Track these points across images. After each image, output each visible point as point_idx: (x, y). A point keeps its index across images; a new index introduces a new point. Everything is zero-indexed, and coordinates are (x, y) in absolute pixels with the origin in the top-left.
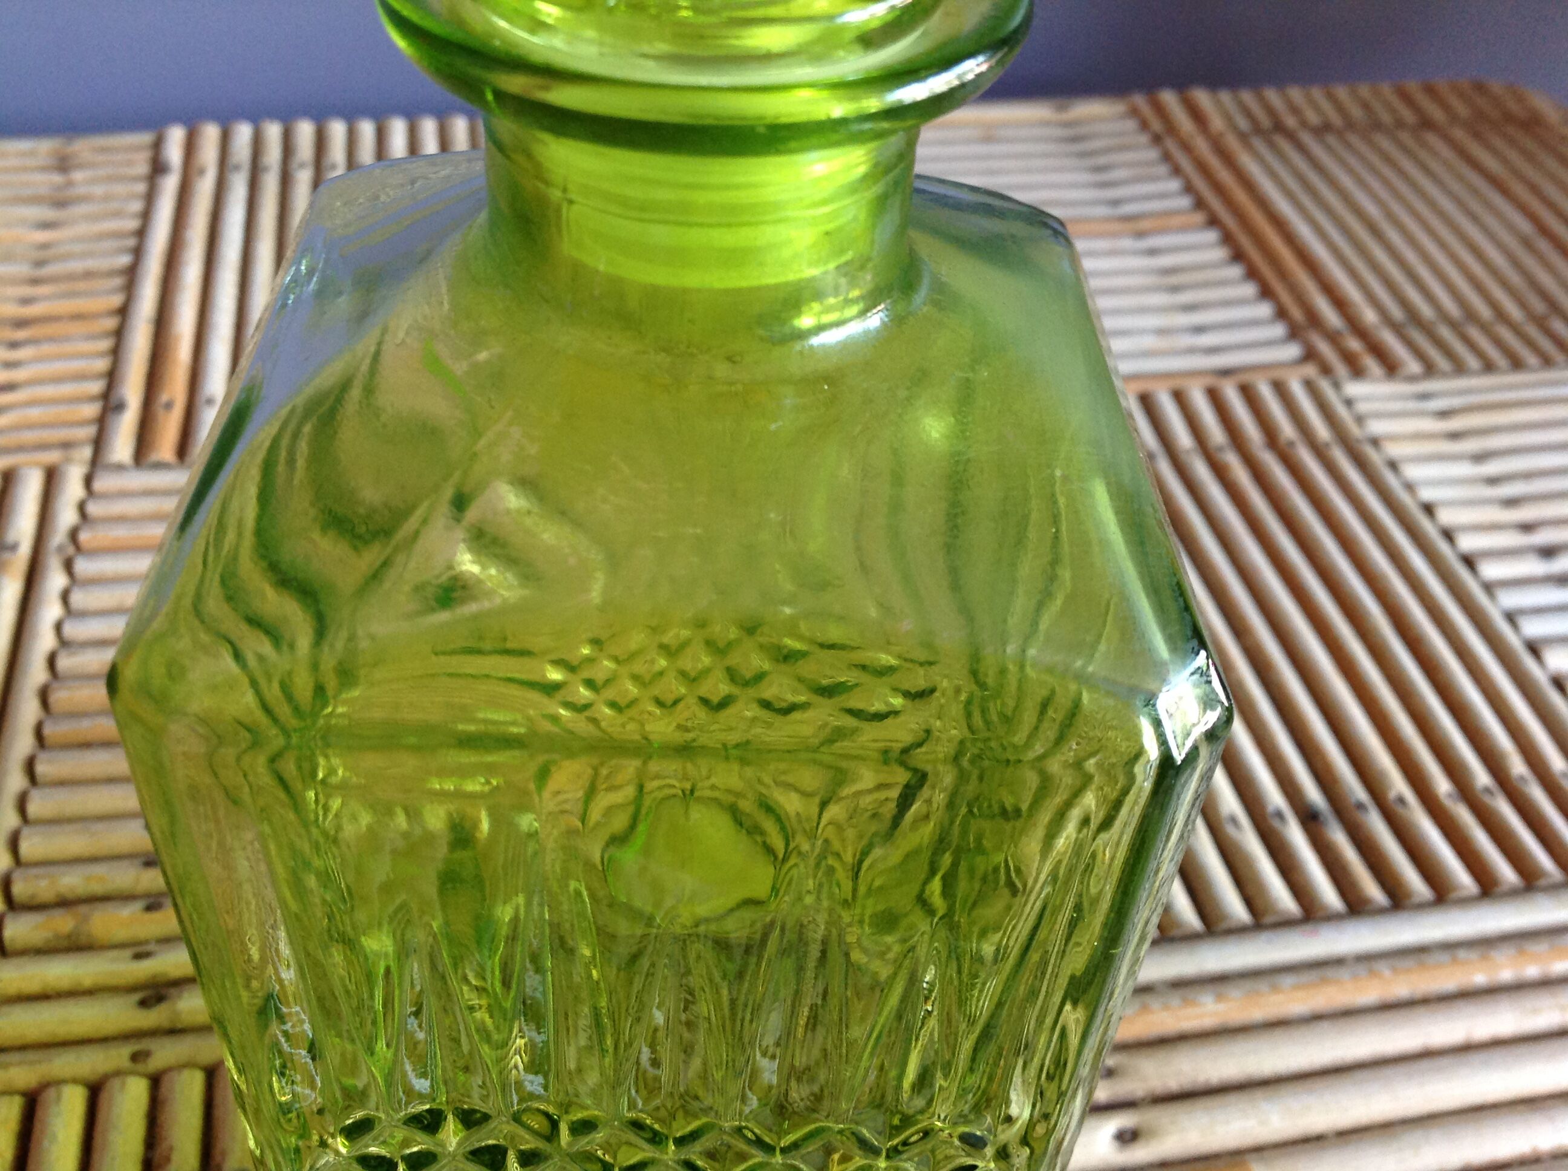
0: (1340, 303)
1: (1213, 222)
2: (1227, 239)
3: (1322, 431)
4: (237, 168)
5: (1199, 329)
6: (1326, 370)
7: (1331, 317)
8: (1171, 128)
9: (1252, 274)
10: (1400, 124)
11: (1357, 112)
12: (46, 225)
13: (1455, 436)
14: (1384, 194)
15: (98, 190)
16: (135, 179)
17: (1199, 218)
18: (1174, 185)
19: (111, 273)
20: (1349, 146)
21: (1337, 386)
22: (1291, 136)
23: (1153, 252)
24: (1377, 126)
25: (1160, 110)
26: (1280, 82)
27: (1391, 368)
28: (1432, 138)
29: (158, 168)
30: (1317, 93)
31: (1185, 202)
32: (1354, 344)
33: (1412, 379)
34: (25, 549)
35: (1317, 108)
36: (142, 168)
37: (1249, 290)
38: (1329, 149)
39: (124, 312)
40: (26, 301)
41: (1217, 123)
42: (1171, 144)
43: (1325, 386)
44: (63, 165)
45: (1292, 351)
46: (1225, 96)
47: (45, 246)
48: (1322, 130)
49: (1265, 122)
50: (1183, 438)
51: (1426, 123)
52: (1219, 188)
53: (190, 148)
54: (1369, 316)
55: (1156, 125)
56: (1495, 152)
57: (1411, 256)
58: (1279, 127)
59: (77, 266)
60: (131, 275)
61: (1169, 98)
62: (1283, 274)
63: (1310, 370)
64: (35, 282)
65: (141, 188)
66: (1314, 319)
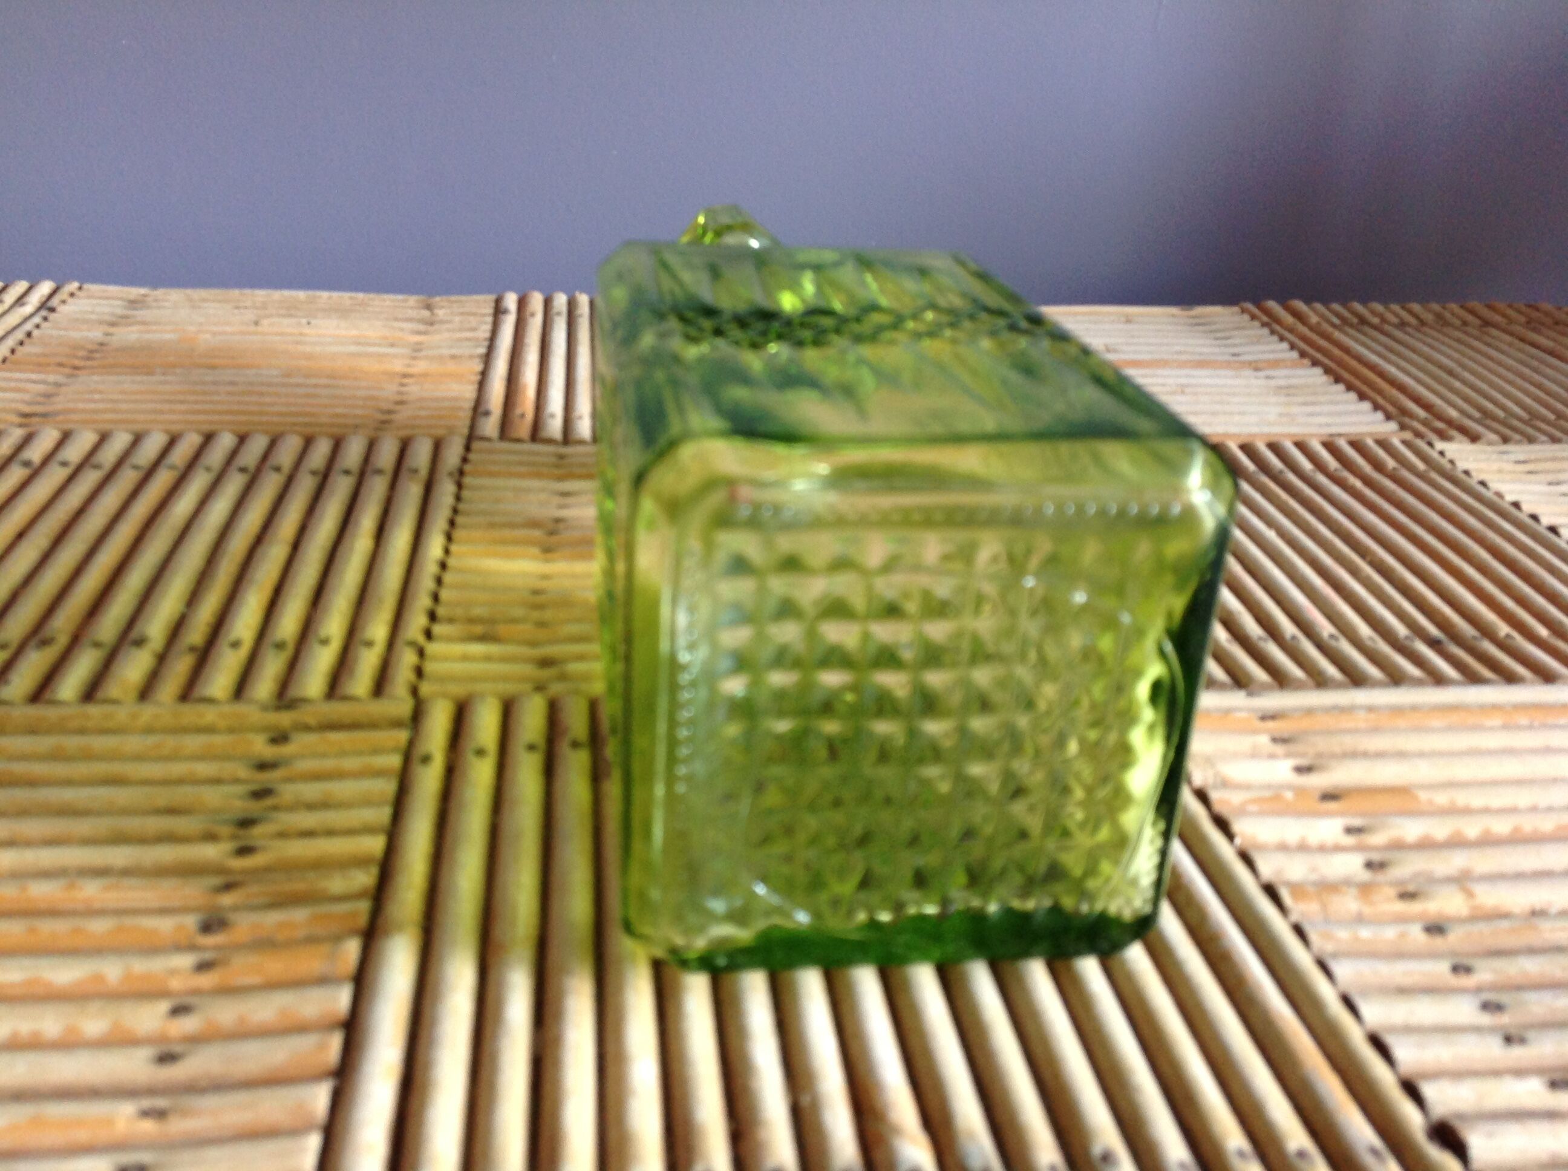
0: (1427, 407)
1: (1315, 363)
2: (1328, 371)
3: (1421, 466)
4: (559, 314)
5: (1311, 415)
6: (1418, 435)
7: (1421, 413)
8: (1278, 321)
9: (1350, 387)
10: (1465, 323)
11: (1429, 317)
12: (419, 333)
13: (1530, 472)
14: (1456, 355)
15: (457, 319)
16: (484, 315)
17: (1306, 361)
18: (1285, 345)
19: (471, 357)
20: (1425, 334)
21: (1430, 444)
22: (1375, 328)
23: (1268, 377)
24: (1447, 323)
25: (1267, 312)
26: (1364, 302)
27: (1474, 438)
28: (1495, 332)
29: (499, 311)
30: (1396, 307)
31: (1295, 355)
32: (1440, 425)
33: (1490, 443)
34: (424, 472)
35: (1397, 315)
36: (489, 310)
37: (1352, 396)
38: (1406, 333)
39: (484, 374)
40: (409, 366)
41: (1314, 319)
42: (1278, 328)
43: (1421, 444)
44: (429, 307)
45: (1392, 426)
46: (1319, 306)
47: (421, 343)
48: (1402, 325)
49: (1355, 320)
50: (1307, 465)
51: (1486, 323)
52: (1319, 349)
53: (522, 304)
54: (1453, 413)
55: (1265, 319)
56: (1548, 338)
57: (1484, 387)
58: (1363, 321)
59: (446, 352)
60: (488, 358)
61: (1272, 304)
62: (1380, 392)
63: (1408, 435)
64: (414, 358)
65: (490, 319)
66: (1404, 412)
